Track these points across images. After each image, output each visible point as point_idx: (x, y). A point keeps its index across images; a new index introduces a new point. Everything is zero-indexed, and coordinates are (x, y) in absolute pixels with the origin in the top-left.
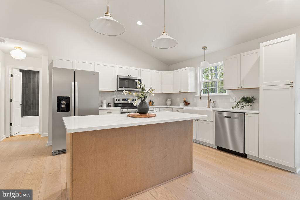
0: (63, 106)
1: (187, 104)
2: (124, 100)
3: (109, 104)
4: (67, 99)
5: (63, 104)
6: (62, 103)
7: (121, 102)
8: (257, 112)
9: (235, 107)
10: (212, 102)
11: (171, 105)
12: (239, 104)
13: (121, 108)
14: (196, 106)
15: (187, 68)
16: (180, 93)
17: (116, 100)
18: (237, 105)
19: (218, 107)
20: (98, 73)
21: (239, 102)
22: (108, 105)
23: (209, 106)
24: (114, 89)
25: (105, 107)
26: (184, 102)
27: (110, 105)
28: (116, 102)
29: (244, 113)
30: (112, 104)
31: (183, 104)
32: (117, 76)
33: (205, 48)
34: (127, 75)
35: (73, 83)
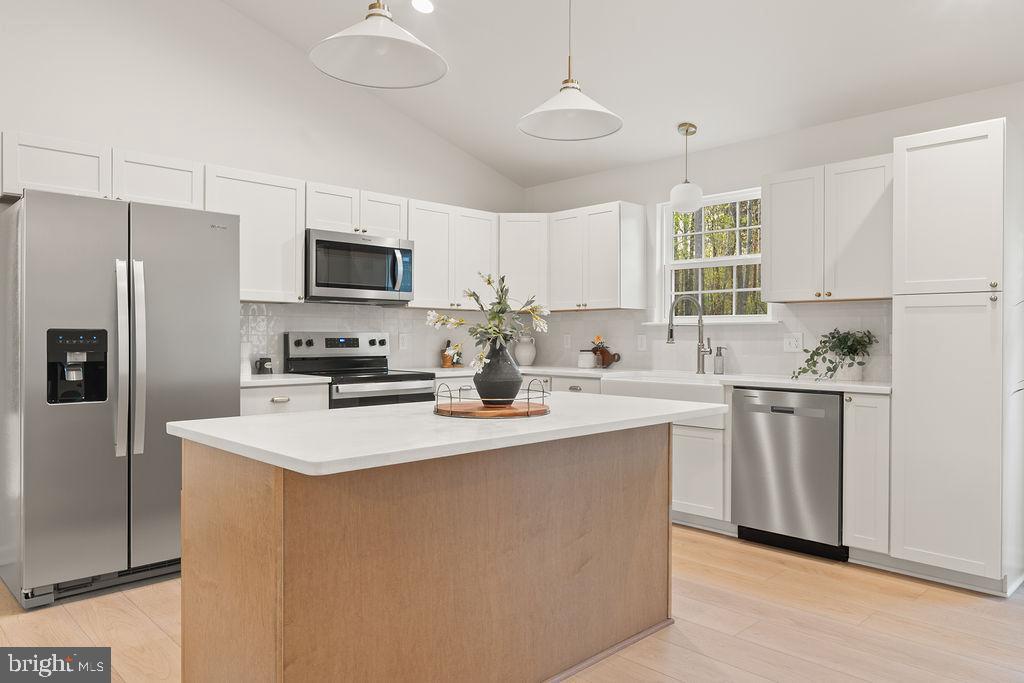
0: (74, 376)
1: (605, 357)
2: (331, 343)
3: (263, 361)
4: (95, 342)
5: (75, 366)
6: (71, 358)
7: (319, 351)
8: (886, 389)
9: (805, 371)
10: (714, 352)
11: (534, 363)
12: (819, 359)
14: (649, 368)
15: (613, 206)
16: (580, 312)
17: (298, 343)
18: (811, 362)
19: (739, 373)
20: (235, 220)
21: (816, 353)
22: (260, 367)
23: (701, 369)
24: (294, 293)
25: (247, 376)
26: (595, 351)
27: (267, 365)
28: (294, 352)
29: (841, 394)
30: (277, 362)
31: (589, 358)
32: (307, 232)
33: (687, 128)
34: (350, 231)
35: (122, 265)
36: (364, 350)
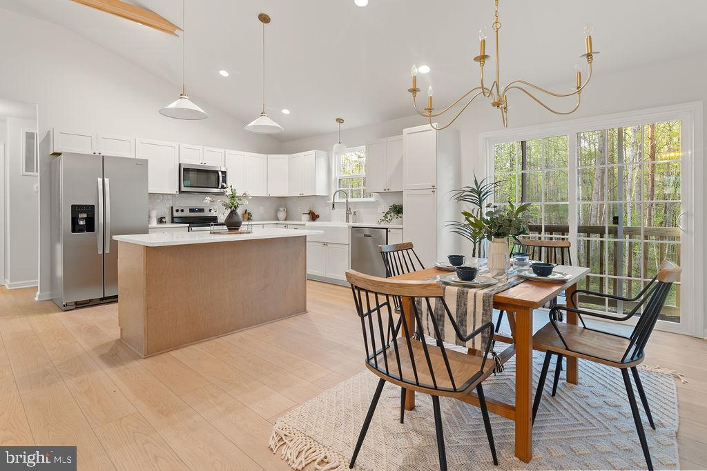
0: (82, 223)
1: (314, 217)
2: (192, 210)
3: (162, 218)
4: (90, 209)
5: (82, 219)
6: (81, 216)
7: (187, 214)
8: (401, 227)
9: (383, 220)
10: (353, 213)
11: (286, 220)
12: (389, 216)
13: (188, 225)
14: (330, 221)
15: (313, 152)
16: (302, 197)
17: (177, 211)
18: (385, 217)
19: (362, 222)
20: (147, 161)
21: (387, 213)
22: (161, 221)
23: (347, 220)
24: (175, 190)
25: (154, 223)
26: (309, 214)
27: (164, 220)
28: (176, 214)
29: (387, 229)
30: (168, 219)
31: (306, 217)
32: (180, 165)
33: (340, 121)
34: (199, 164)
35: (100, 180)
36: (207, 214)
